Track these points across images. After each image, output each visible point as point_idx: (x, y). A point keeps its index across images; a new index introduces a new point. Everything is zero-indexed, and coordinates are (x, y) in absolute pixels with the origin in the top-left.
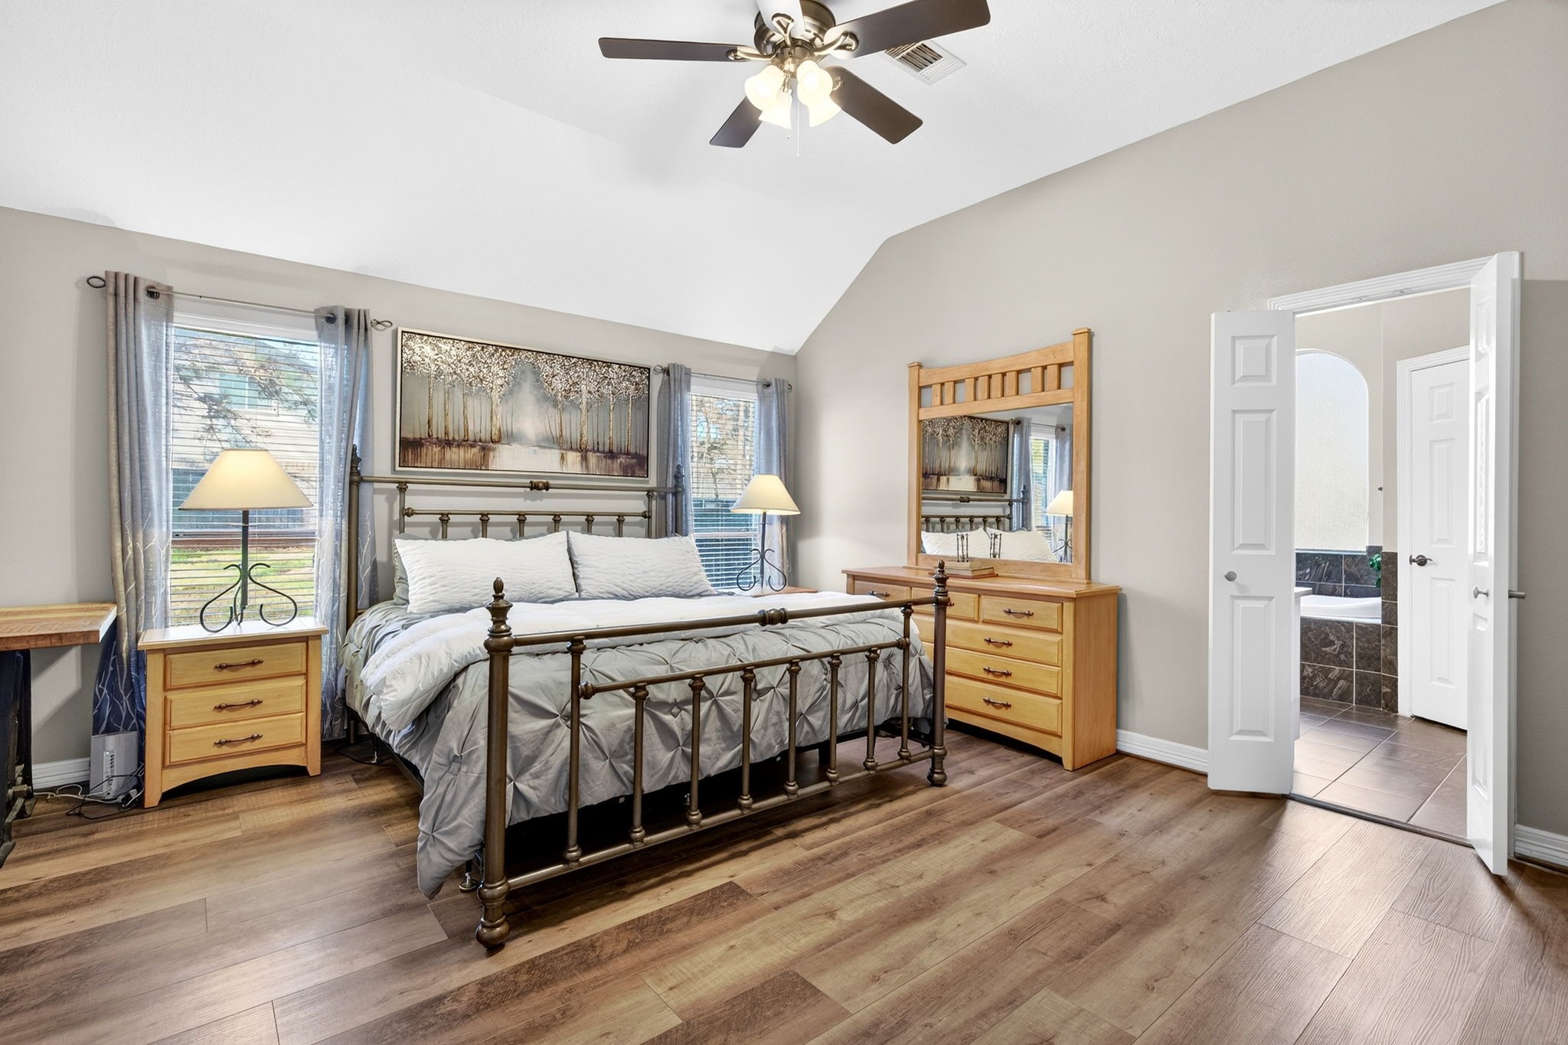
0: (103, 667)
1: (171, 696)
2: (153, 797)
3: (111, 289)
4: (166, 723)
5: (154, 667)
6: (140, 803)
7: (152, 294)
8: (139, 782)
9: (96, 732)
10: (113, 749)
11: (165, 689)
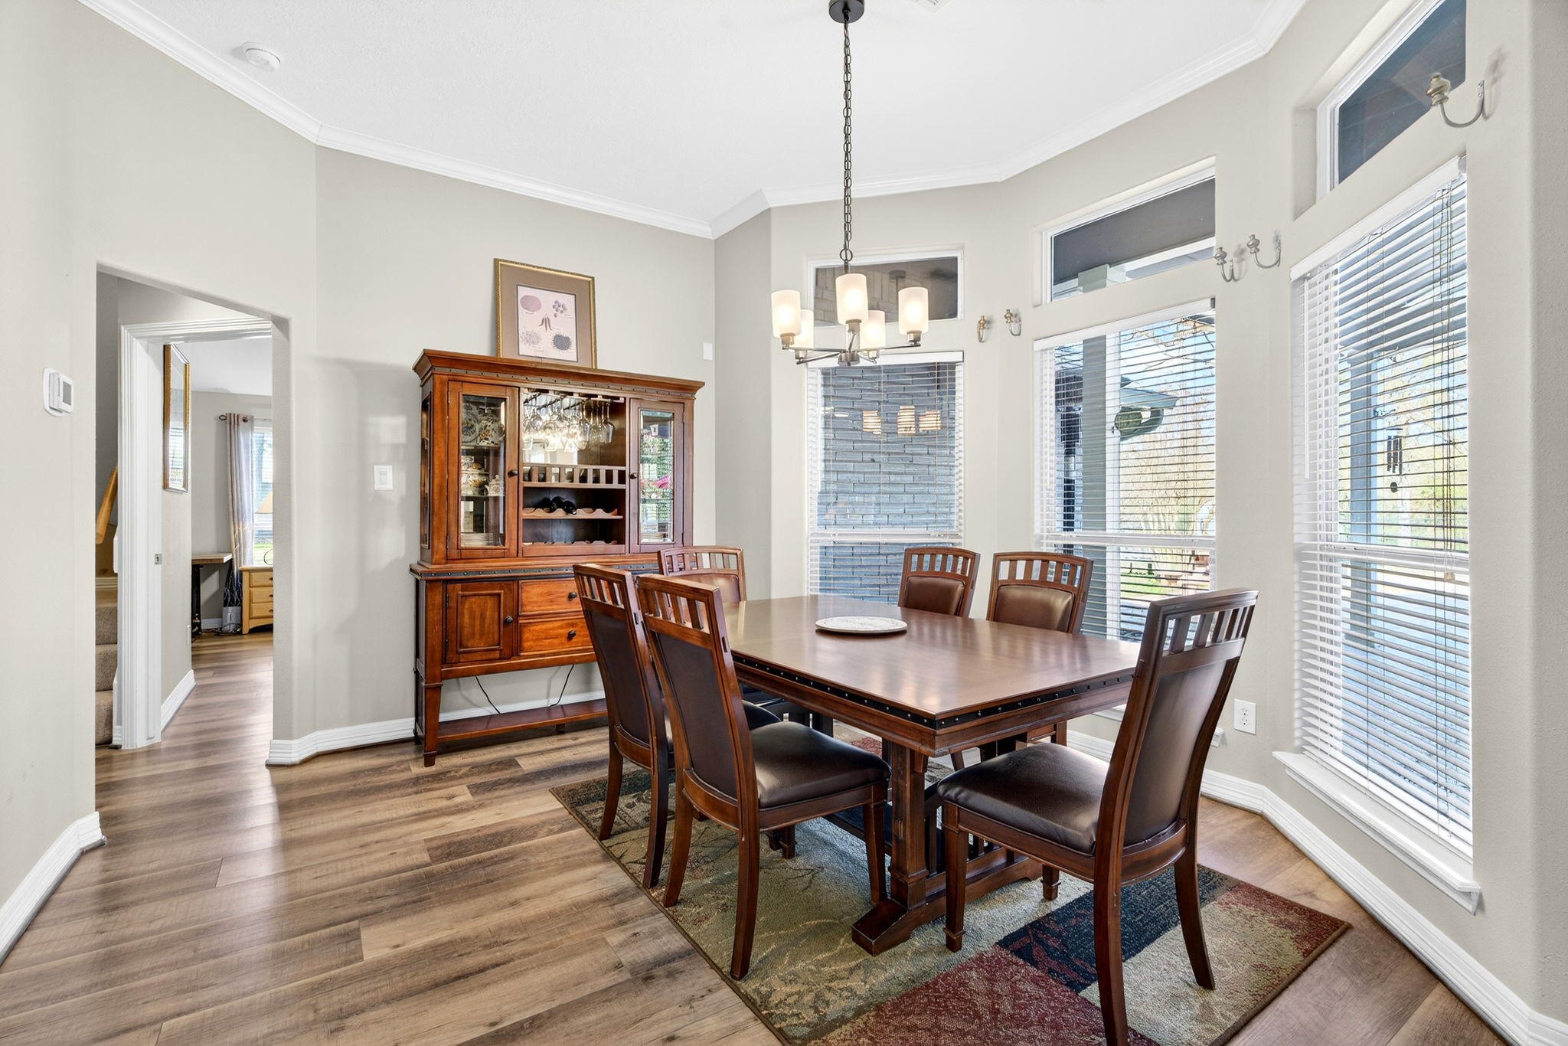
0: (228, 581)
1: (252, 589)
2: (245, 630)
3: (228, 421)
4: (251, 601)
5: (246, 576)
6: (240, 633)
7: (245, 420)
8: (241, 625)
9: (225, 606)
10: (230, 612)
11: (250, 587)
